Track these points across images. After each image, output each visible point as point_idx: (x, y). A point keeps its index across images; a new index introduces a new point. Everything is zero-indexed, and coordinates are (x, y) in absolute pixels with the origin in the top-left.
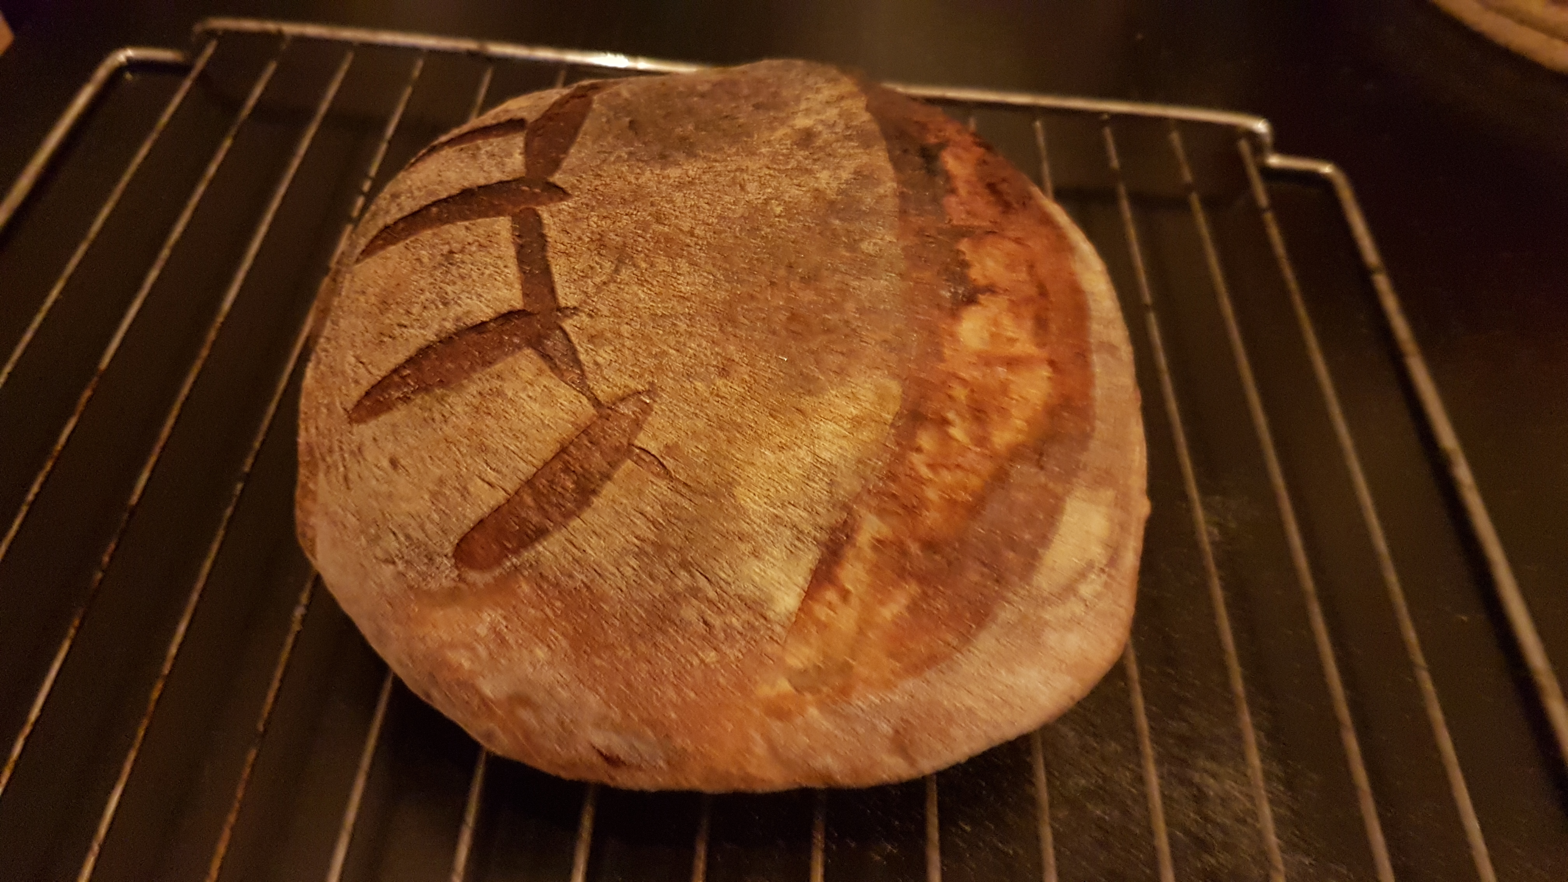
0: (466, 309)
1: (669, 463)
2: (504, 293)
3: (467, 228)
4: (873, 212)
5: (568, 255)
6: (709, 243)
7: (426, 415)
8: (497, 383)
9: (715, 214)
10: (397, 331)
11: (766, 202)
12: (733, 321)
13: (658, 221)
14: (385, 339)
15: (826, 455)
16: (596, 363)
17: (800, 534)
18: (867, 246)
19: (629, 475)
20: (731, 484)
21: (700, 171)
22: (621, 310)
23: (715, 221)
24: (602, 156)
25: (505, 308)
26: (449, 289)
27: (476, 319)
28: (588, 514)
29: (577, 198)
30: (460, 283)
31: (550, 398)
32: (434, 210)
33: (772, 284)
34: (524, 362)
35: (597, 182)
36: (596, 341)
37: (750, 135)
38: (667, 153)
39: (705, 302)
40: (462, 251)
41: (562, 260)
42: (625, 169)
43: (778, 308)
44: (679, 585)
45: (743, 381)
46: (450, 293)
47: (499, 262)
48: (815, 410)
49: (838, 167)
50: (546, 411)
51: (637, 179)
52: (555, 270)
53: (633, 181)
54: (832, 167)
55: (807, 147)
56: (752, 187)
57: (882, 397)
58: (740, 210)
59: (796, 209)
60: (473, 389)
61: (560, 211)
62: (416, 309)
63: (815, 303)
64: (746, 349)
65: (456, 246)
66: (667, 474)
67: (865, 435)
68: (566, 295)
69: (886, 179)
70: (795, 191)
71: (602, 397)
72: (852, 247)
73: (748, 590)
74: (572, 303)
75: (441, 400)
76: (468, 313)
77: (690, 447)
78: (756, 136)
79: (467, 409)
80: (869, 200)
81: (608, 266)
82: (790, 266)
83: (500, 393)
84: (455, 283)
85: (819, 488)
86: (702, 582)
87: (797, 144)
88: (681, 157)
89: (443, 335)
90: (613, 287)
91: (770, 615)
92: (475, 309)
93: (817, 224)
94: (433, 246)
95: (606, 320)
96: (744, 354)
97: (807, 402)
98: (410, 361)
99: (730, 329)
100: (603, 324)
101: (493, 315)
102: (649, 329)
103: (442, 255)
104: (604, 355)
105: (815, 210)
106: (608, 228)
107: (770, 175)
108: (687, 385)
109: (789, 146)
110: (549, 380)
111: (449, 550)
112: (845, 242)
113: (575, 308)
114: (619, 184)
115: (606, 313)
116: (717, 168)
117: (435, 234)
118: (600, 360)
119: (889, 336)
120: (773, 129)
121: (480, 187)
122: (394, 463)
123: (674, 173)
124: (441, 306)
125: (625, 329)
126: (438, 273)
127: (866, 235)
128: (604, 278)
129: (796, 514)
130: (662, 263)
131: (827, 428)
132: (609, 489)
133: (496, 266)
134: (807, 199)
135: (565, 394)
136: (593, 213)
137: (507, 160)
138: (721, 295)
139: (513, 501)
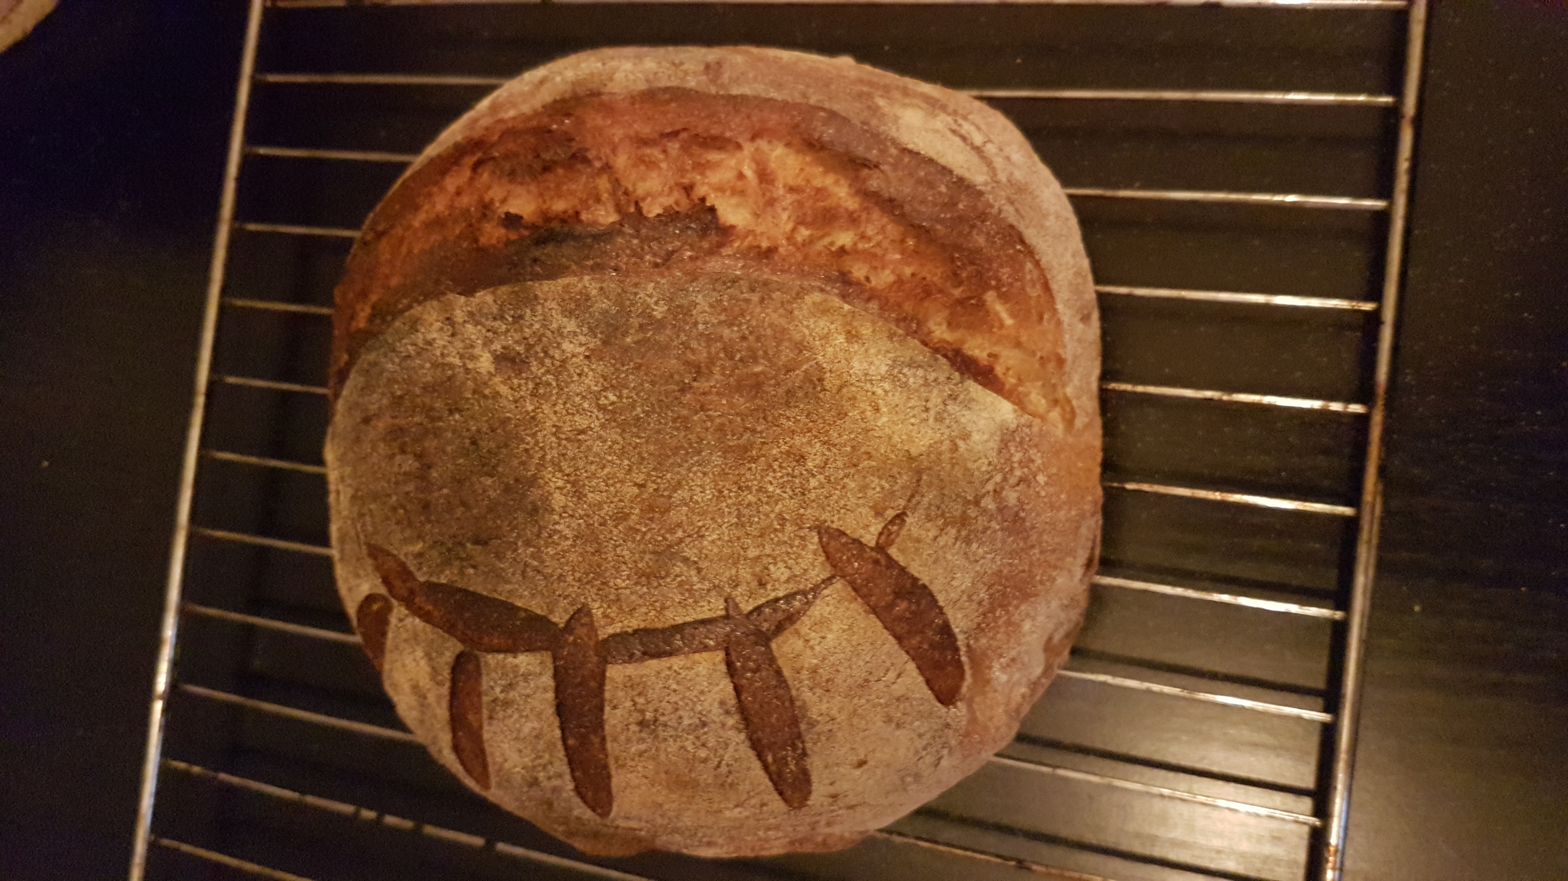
0: (716, 705)
1: (890, 513)
2: (702, 669)
3: (615, 707)
4: (619, 303)
5: (663, 608)
6: (654, 469)
7: (823, 738)
8: (805, 674)
9: (618, 462)
10: (724, 769)
11: (602, 408)
12: (746, 449)
13: (626, 517)
14: (729, 780)
15: (884, 369)
16: (787, 581)
17: (953, 397)
18: (659, 312)
19: (902, 551)
20: (911, 458)
21: (559, 475)
22: (730, 557)
23: (626, 462)
24: (531, 573)
25: (723, 668)
26: (686, 722)
27: (731, 696)
28: (934, 588)
29: (589, 600)
30: (681, 713)
31: (822, 623)
32: (571, 742)
33: (703, 408)
34: (786, 649)
35: (570, 579)
36: (764, 582)
37: (505, 421)
38: (530, 507)
39: (723, 474)
40: (642, 712)
41: (669, 614)
42: (551, 551)
43: (731, 406)
44: (992, 506)
45: (809, 443)
46: (691, 722)
47: (663, 675)
48: (840, 376)
49: (559, 332)
50: (835, 627)
51: (567, 539)
52: (679, 620)
53: (569, 542)
54: (559, 339)
55: (525, 363)
56: (581, 422)
57: (824, 310)
58: (613, 434)
59: (611, 380)
60: (807, 695)
61: (606, 616)
62: (703, 753)
63: (723, 368)
64: (775, 438)
65: (637, 716)
66: (900, 517)
67: (866, 331)
68: (714, 607)
69: (580, 285)
70: (589, 380)
71: (825, 575)
72: (660, 325)
73: (994, 444)
74: (721, 605)
75: (812, 724)
76: (722, 703)
77: (874, 494)
78: (508, 415)
79: (825, 701)
80: (604, 304)
81: (679, 568)
82: (683, 391)
83: (814, 671)
84: (681, 717)
85: (914, 377)
86: (990, 487)
87: (520, 373)
88: (535, 494)
89: (741, 726)
90: (704, 564)
91: (1013, 426)
92: (718, 697)
93: (631, 361)
94: (628, 740)
95: (741, 572)
96: (781, 441)
97: (830, 381)
98: (760, 756)
99: (754, 452)
100: (745, 573)
101: (728, 680)
102: (754, 531)
103: (641, 731)
104: (779, 572)
105: (613, 361)
106: (631, 569)
107: (565, 403)
108: (813, 496)
109: (523, 381)
110: (804, 625)
111: (944, 710)
112: (653, 334)
113: (726, 601)
114: (573, 557)
115: (734, 572)
116: (553, 457)
117: (615, 740)
118: (783, 578)
119: (755, 298)
120: (496, 395)
121: (557, 697)
122: (861, 764)
123: (558, 500)
124: (706, 729)
125: (752, 553)
126: (662, 734)
127: (646, 313)
128: (693, 572)
129: (935, 399)
130: (677, 515)
131: (857, 366)
132: (915, 569)
133: (668, 678)
134: (600, 367)
135: (819, 610)
136: (611, 584)
137: (522, 670)
138: (717, 459)
139: (916, 656)
